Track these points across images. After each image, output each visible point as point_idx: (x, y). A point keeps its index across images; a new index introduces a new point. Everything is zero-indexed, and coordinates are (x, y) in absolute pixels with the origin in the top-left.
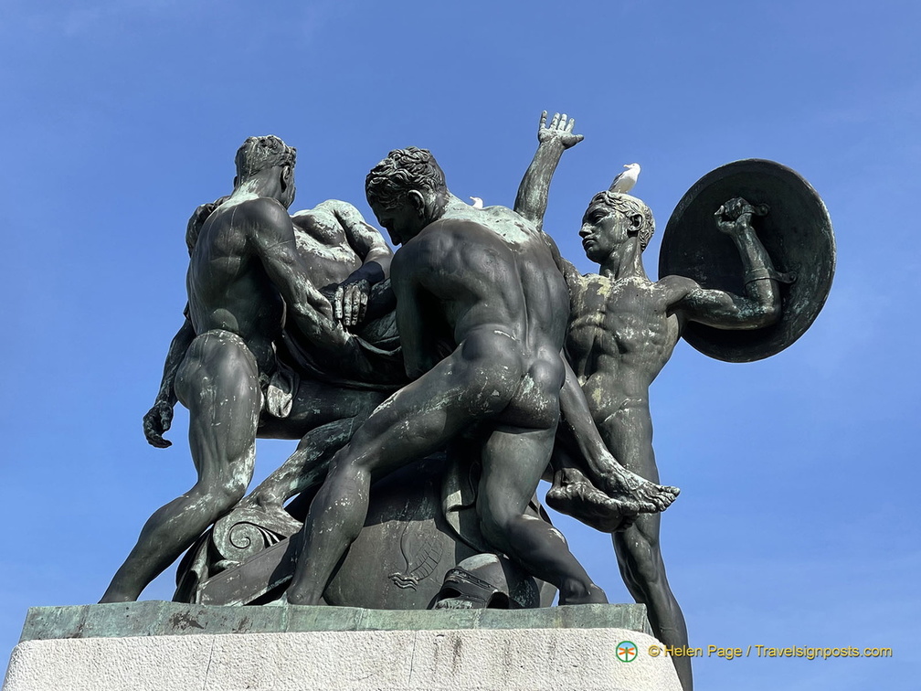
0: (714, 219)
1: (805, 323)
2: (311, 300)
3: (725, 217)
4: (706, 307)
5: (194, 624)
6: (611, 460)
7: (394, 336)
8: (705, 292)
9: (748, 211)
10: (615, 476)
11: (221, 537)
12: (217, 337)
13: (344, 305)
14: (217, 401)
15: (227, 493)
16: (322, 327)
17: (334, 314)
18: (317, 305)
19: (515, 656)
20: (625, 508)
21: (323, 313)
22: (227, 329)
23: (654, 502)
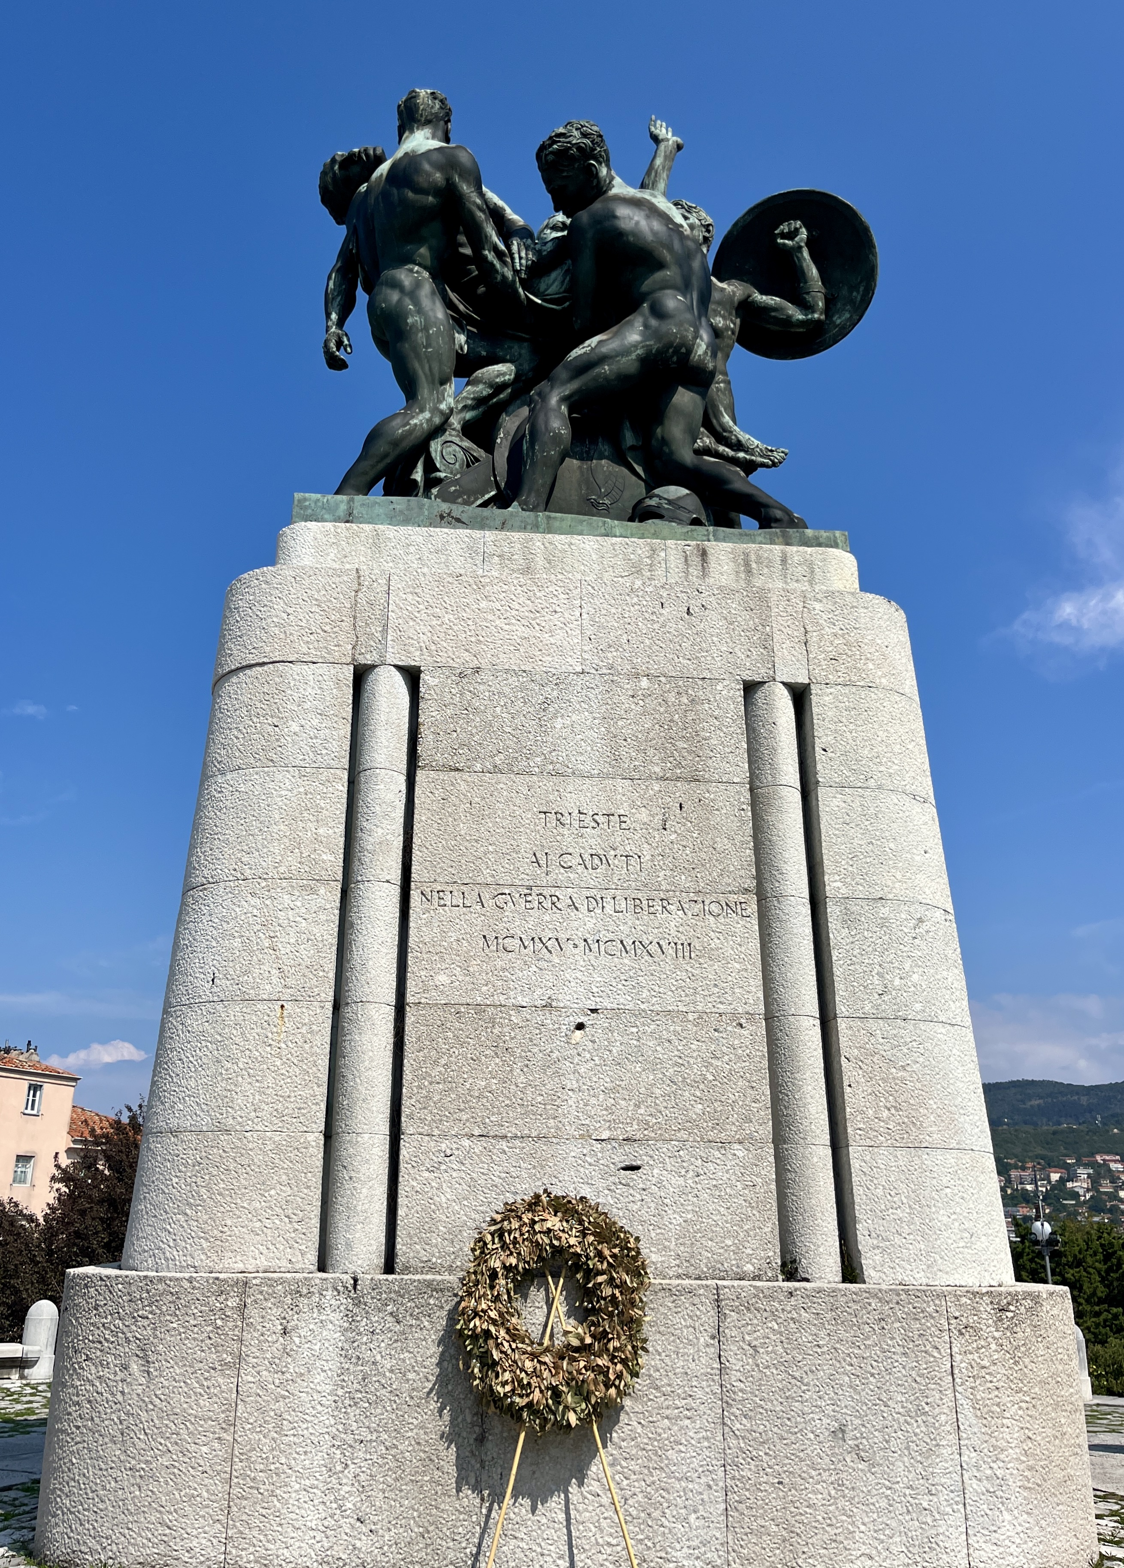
0: (775, 237)
1: (844, 332)
2: (495, 249)
3: (783, 236)
4: (766, 309)
5: (458, 520)
6: (731, 423)
7: (556, 294)
8: (764, 297)
9: (804, 234)
10: (736, 436)
11: (436, 452)
12: (411, 271)
13: (520, 258)
14: (426, 329)
15: (442, 412)
16: (503, 276)
17: (513, 266)
18: (500, 255)
19: (754, 565)
20: (752, 461)
21: (504, 263)
22: (419, 265)
23: (770, 460)
